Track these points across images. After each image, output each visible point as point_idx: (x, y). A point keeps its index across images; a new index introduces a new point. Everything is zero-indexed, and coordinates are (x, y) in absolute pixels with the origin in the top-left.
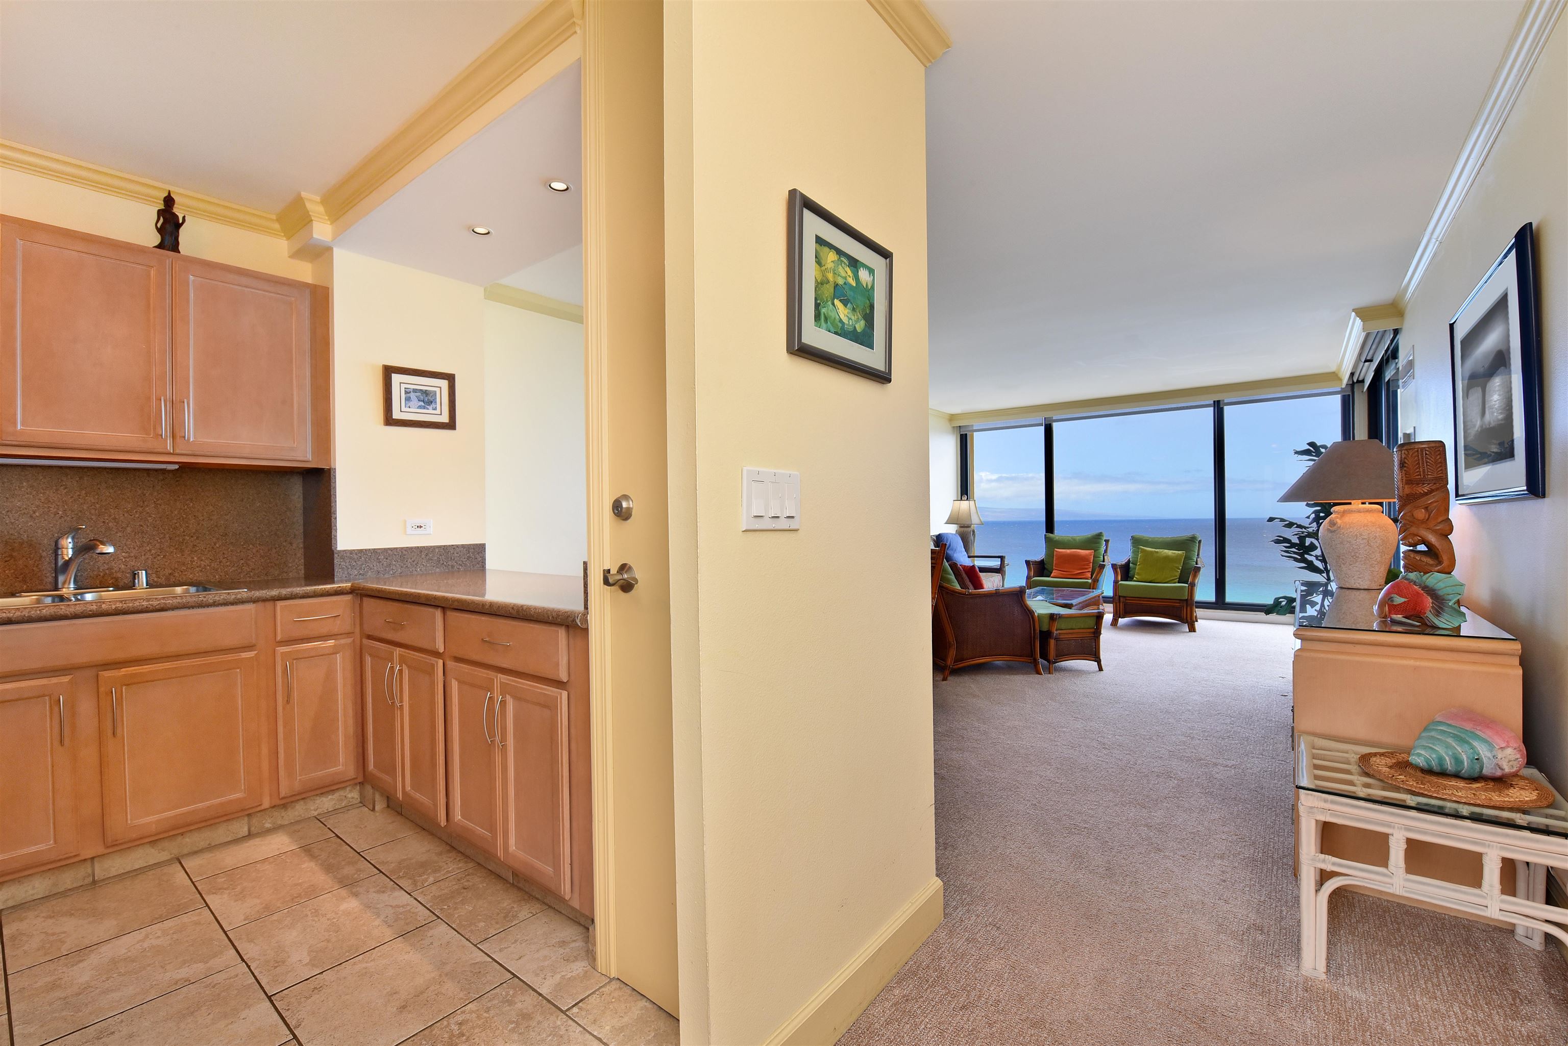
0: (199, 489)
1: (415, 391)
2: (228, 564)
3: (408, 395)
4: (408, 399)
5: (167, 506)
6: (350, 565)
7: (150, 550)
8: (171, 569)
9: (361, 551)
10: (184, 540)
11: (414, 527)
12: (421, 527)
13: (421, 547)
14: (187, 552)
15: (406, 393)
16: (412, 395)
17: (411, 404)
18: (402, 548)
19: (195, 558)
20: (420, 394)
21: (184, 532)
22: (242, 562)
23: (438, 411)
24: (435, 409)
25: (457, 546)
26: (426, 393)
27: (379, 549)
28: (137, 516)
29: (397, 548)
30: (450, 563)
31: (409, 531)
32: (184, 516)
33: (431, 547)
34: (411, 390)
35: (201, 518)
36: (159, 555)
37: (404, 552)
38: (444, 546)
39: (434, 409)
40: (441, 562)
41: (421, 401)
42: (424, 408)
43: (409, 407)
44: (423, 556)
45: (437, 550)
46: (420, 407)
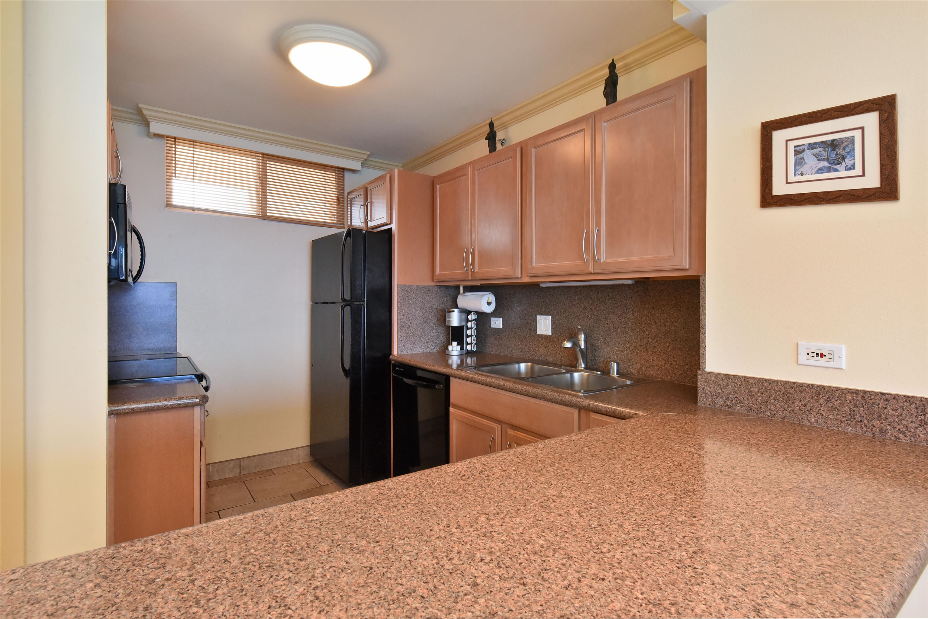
0: (658, 299)
1: (812, 146)
2: (677, 367)
3: (800, 156)
4: (799, 163)
5: (639, 313)
6: (715, 392)
7: (629, 347)
8: (641, 364)
9: (728, 376)
10: (648, 341)
11: (811, 354)
12: (822, 355)
13: (818, 386)
14: (650, 353)
15: (796, 153)
16: (808, 156)
17: (805, 168)
18: (786, 383)
19: (655, 358)
20: (821, 149)
21: (648, 335)
22: (687, 367)
23: (858, 171)
24: (853, 167)
25: (895, 397)
26: (833, 145)
27: (752, 378)
28: (623, 320)
29: (777, 382)
30: (877, 423)
31: (803, 359)
32: (649, 322)
33: (837, 389)
34: (806, 147)
35: (659, 324)
36: (634, 352)
37: (789, 390)
38: (865, 392)
39: (850, 169)
40: (859, 418)
41: (824, 160)
42: (829, 170)
43: (802, 174)
44: (821, 401)
45: (849, 397)
46: (821, 170)
